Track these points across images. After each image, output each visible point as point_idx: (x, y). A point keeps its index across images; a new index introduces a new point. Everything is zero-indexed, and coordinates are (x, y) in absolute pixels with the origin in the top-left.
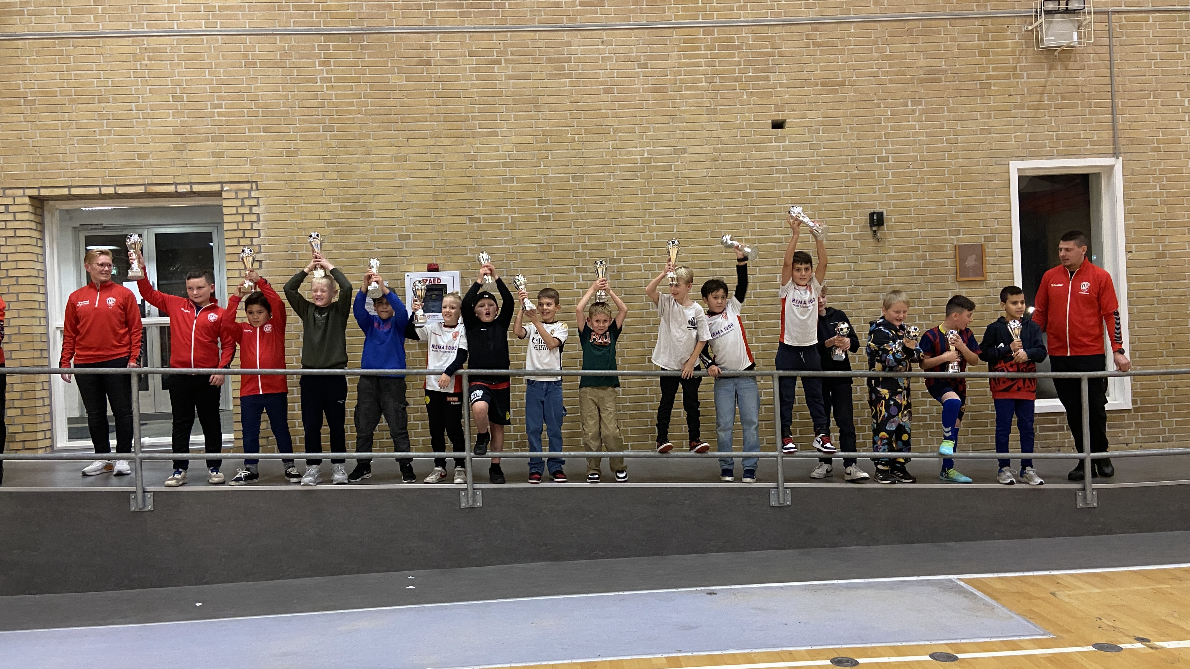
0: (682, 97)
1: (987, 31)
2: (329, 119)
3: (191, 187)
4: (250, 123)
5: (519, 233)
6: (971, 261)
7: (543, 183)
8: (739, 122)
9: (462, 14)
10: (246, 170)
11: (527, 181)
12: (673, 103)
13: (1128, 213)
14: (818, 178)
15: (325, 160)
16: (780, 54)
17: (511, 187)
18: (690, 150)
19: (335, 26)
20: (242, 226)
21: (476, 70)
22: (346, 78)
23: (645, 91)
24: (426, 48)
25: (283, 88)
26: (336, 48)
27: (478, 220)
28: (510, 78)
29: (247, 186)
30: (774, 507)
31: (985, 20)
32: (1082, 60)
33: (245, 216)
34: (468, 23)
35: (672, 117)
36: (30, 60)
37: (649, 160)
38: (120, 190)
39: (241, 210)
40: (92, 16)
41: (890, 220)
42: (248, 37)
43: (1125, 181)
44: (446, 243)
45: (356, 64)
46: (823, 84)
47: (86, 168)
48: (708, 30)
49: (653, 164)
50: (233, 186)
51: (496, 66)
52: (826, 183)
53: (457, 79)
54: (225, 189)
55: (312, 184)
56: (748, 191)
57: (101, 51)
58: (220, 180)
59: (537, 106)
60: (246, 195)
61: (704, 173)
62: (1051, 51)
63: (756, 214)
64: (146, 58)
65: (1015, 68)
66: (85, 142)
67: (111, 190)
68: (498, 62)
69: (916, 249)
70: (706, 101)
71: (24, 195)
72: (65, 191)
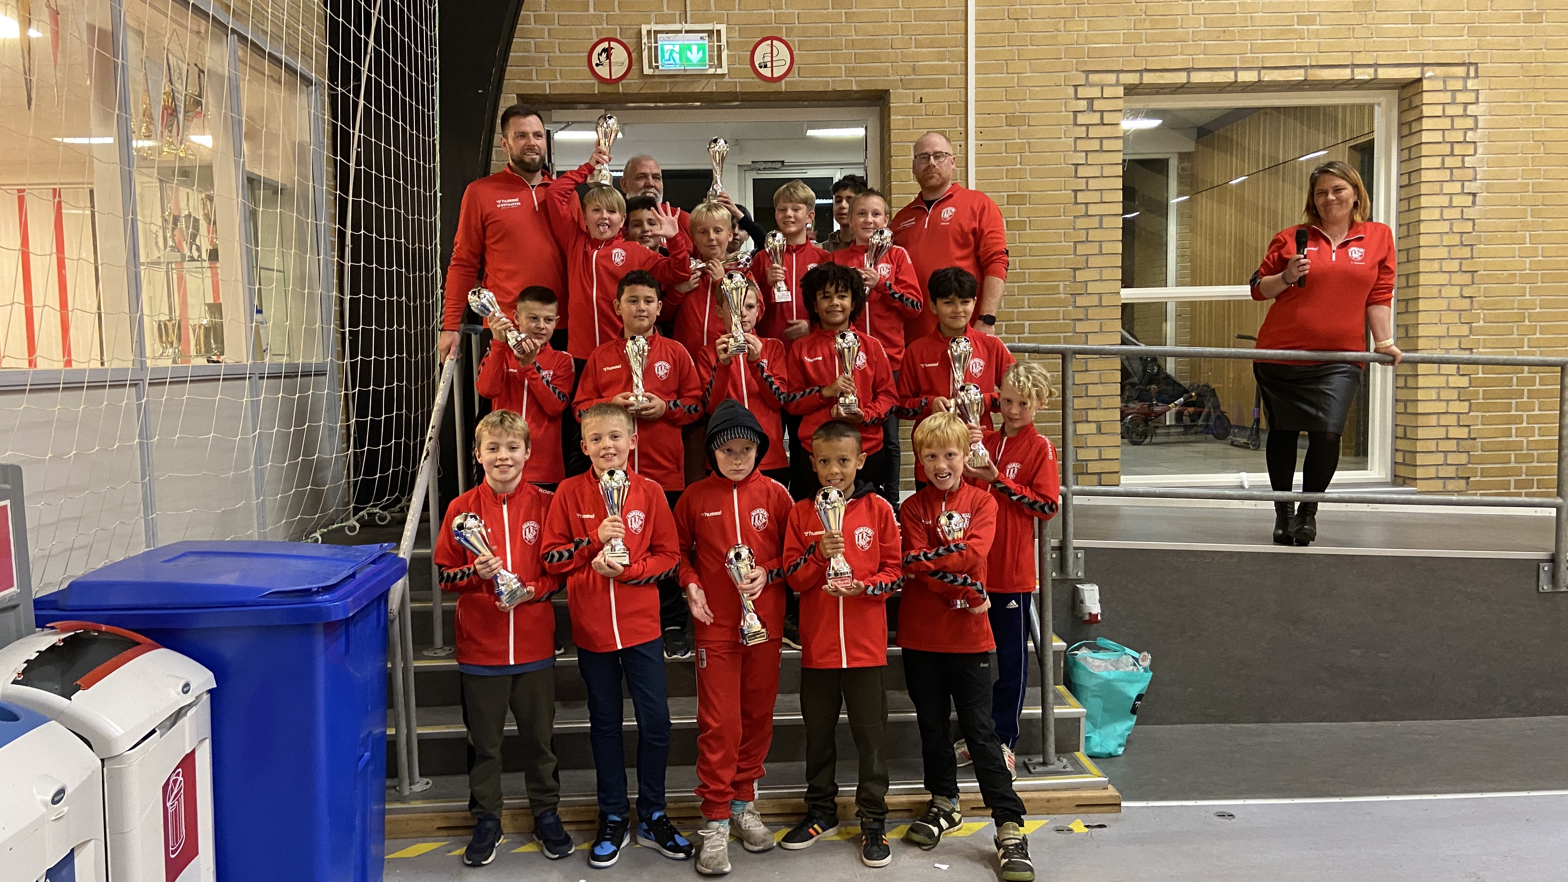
3: (1376, 71)
10: (1462, 45)
20: (1451, 136)
29: (1461, 71)
33: (1456, 120)
38: (1268, 76)
39: (1451, 110)
47: (1218, 39)
50: (1439, 71)
54: (1427, 75)
58: (1421, 61)
60: (1459, 85)
67: (1252, 77)
71: (1118, 84)
72: (1181, 78)
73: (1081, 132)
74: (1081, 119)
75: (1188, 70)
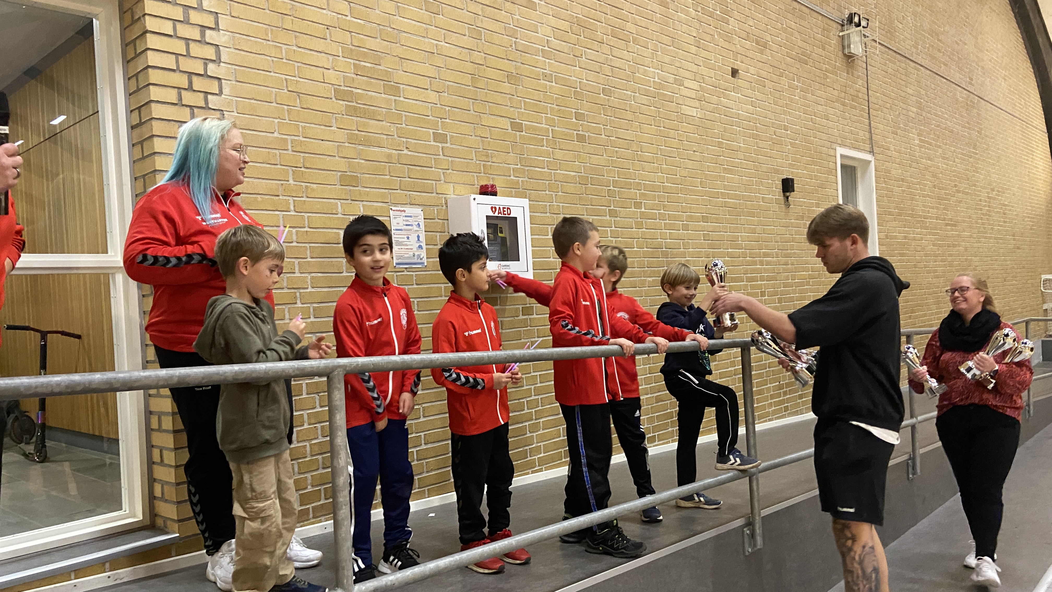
0: (679, 20)
1: (824, 29)
7: (578, 90)
8: (713, 62)
11: (564, 83)
12: (673, 23)
13: (876, 201)
17: (551, 87)
20: (187, 65)
31: (823, 18)
32: (857, 70)
37: (659, 86)
43: (875, 176)
46: (756, 43)
49: (661, 91)
56: (720, 140)
61: (694, 112)
62: (849, 58)
63: (726, 166)
65: (835, 67)
70: (694, 31)
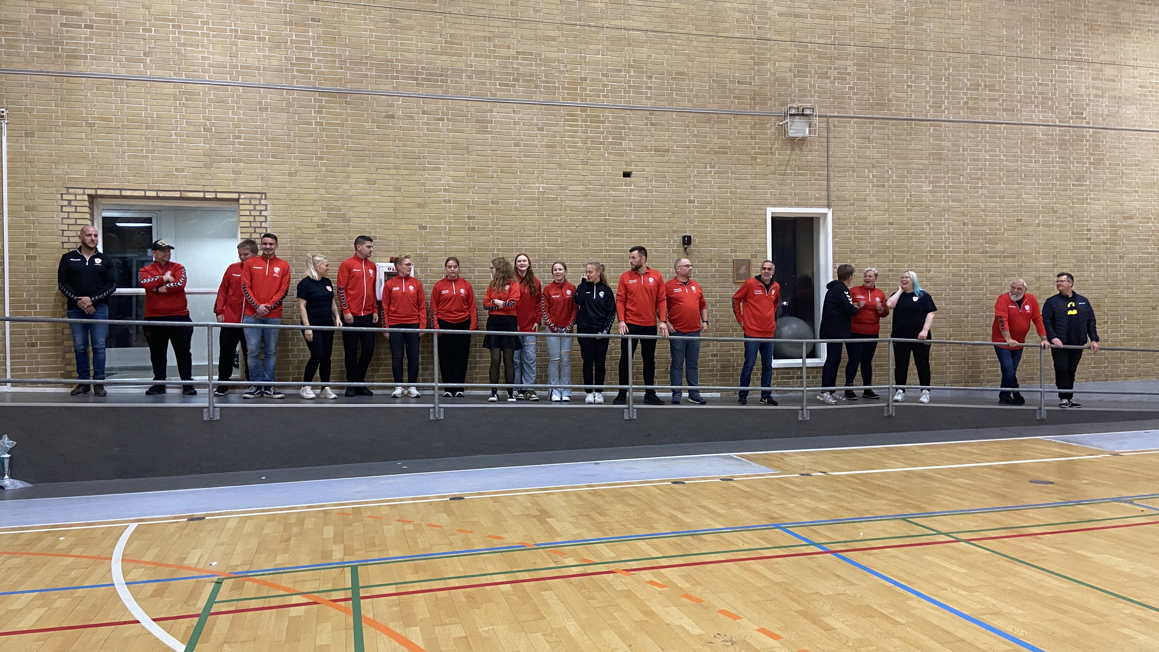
0: (566, 152)
1: (755, 124)
2: (321, 152)
3: (216, 195)
4: (262, 151)
5: (453, 238)
6: (743, 270)
7: (471, 204)
8: (602, 171)
9: (418, 85)
10: (258, 185)
11: (460, 202)
12: (560, 156)
13: (835, 243)
14: (651, 211)
15: (316, 180)
16: (629, 128)
17: (450, 206)
18: (571, 188)
19: (327, 86)
20: (254, 225)
21: (427, 124)
22: (334, 124)
23: (542, 146)
24: (392, 106)
25: (287, 127)
26: (326, 101)
27: (425, 228)
28: (449, 131)
29: (258, 196)
30: (626, 420)
31: (754, 117)
32: (811, 145)
33: (257, 218)
34: (421, 91)
35: (559, 165)
36: (91, 93)
37: (544, 193)
38: (161, 194)
39: (253, 213)
40: (142, 64)
41: (695, 241)
42: (262, 89)
43: (833, 224)
44: (402, 243)
45: (342, 114)
46: (656, 150)
47: (135, 176)
48: (584, 109)
49: (545, 196)
50: (248, 196)
51: (441, 122)
52: (656, 215)
53: (413, 129)
54: (242, 197)
55: (307, 197)
56: (607, 217)
57: (147, 90)
58: (237, 191)
59: (468, 152)
60: (257, 202)
61: (579, 203)
62: (793, 139)
63: (612, 233)
64: (184, 99)
65: (771, 149)
66: (135, 157)
67: (154, 194)
68: (443, 120)
69: (711, 261)
70: (581, 156)
71: (84, 194)
72: (117, 193)
73: (65, 215)
74: (64, 209)
75: (121, 190)
